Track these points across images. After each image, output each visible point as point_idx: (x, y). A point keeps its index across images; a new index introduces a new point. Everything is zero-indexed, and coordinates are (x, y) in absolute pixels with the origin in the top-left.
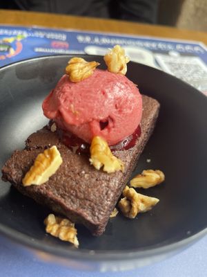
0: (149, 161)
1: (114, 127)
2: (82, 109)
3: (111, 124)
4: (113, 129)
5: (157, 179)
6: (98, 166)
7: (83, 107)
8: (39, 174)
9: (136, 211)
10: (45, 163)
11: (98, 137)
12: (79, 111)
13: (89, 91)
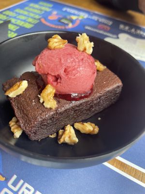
0: (99, 119)
1: (60, 82)
2: (44, 65)
3: (59, 81)
4: (59, 84)
5: (89, 130)
6: (41, 101)
7: (45, 64)
8: (11, 92)
9: (62, 140)
10: (16, 87)
11: (49, 85)
12: (43, 66)
13: (53, 57)
